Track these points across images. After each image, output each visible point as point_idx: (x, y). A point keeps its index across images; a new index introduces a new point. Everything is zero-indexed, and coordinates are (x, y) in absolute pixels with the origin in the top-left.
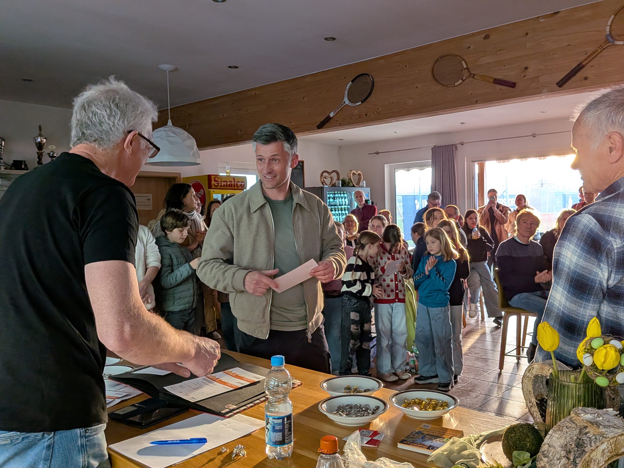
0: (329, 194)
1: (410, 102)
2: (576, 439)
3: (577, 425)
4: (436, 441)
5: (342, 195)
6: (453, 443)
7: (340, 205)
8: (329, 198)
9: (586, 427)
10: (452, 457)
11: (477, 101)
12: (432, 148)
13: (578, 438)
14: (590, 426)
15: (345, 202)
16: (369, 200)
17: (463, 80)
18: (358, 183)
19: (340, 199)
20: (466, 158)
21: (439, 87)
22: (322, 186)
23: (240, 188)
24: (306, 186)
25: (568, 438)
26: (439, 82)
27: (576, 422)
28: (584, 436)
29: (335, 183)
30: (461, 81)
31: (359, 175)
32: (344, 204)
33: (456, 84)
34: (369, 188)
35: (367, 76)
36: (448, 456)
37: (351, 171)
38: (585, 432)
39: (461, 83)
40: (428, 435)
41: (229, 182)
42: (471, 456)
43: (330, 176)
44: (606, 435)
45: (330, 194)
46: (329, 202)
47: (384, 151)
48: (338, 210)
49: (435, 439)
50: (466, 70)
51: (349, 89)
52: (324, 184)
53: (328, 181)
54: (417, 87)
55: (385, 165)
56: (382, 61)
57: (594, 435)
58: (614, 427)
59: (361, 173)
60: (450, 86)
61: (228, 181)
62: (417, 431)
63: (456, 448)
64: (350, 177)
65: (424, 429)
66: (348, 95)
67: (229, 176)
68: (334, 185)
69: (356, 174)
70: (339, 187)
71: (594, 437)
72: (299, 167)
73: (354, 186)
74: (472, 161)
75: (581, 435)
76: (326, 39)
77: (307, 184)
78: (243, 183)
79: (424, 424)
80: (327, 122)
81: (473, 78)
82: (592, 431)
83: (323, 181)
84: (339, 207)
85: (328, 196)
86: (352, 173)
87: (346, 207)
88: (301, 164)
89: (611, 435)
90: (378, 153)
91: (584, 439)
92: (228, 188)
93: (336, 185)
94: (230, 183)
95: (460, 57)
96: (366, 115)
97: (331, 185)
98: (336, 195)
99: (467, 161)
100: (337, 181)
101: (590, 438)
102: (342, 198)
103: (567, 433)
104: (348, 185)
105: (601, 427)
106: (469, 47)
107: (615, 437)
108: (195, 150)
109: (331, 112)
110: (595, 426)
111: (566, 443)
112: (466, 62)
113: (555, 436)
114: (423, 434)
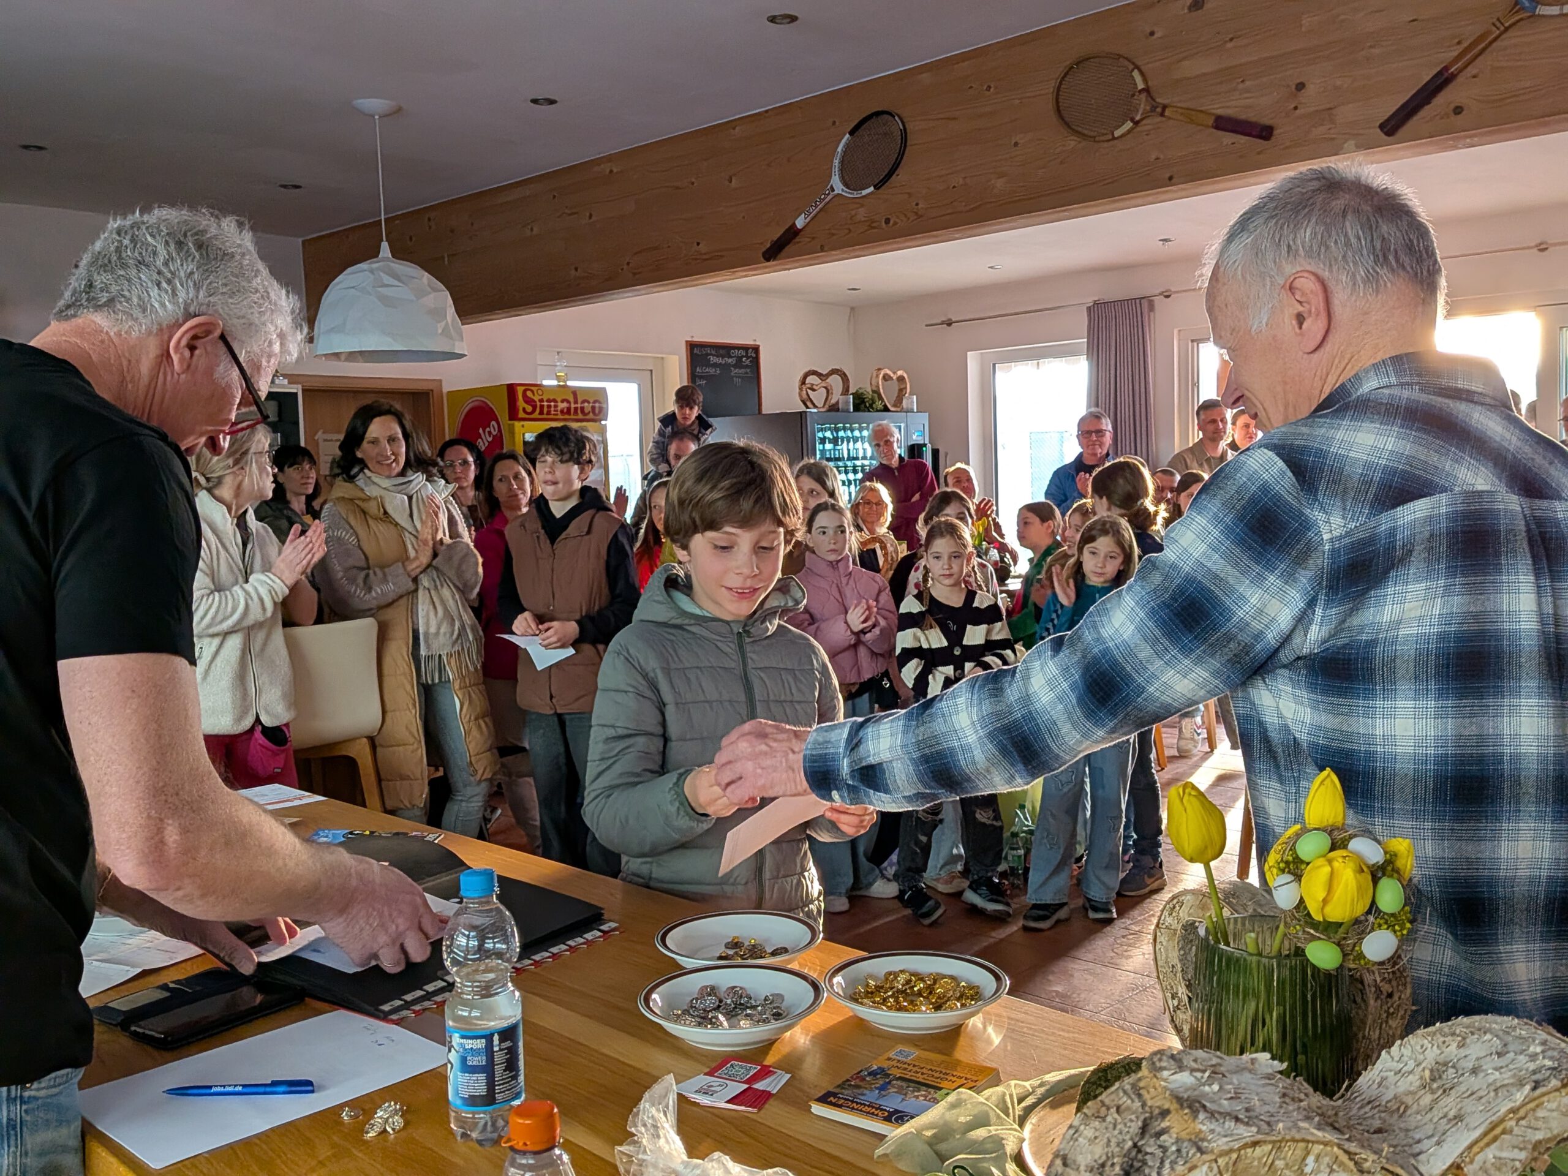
0: (821, 430)
1: (1000, 183)
2: (1129, 1150)
3: (1144, 1105)
4: (917, 1097)
5: (857, 433)
6: (953, 1106)
7: (850, 459)
8: (823, 441)
9: (1164, 1113)
10: (943, 1147)
11: (1171, 178)
12: (1089, 309)
13: (1135, 1145)
14: (1177, 1110)
15: (864, 450)
16: (925, 445)
17: (1136, 123)
18: (898, 402)
19: (851, 444)
20: (1176, 332)
21: (1072, 142)
22: (803, 409)
23: (591, 416)
24: (764, 412)
25: (1113, 1144)
26: (1073, 130)
27: (1146, 1096)
28: (1152, 1141)
29: (837, 403)
30: (1129, 125)
31: (901, 379)
32: (861, 455)
33: (1117, 133)
34: (928, 414)
35: (886, 117)
36: (932, 1143)
37: (879, 369)
38: (1158, 1129)
39: (1129, 131)
40: (901, 1079)
41: (563, 401)
42: (988, 1146)
43: (824, 384)
44: (1209, 1142)
45: (825, 430)
46: (823, 451)
47: (967, 318)
48: (846, 472)
49: (913, 1091)
50: (1143, 96)
51: (845, 152)
52: (809, 404)
53: (818, 397)
54: (1016, 144)
55: (970, 354)
56: (926, 77)
57: (1178, 1141)
58: (1237, 1119)
59: (905, 376)
60: (1102, 138)
61: (559, 400)
62: (875, 1067)
63: (962, 1119)
64: (878, 387)
65: (894, 1063)
66: (841, 170)
67: (565, 386)
68: (834, 408)
69: (891, 378)
70: (848, 411)
71: (1174, 1148)
72: (748, 362)
73: (886, 409)
74: (1192, 341)
75: (1147, 1136)
76: (773, 19)
77: (770, 406)
78: (597, 405)
79: (900, 1048)
80: (788, 243)
81: (1162, 114)
82: (1177, 1125)
83: (805, 396)
84: (849, 463)
85: (820, 435)
86: (881, 376)
87: (866, 462)
88: (751, 353)
89: (1220, 1144)
90: (949, 324)
91: (1149, 1150)
92: (560, 416)
93: (840, 406)
94: (565, 405)
95: (1127, 59)
96: (887, 221)
97: (827, 407)
98: (841, 434)
99: (1179, 340)
100: (842, 398)
101: (1164, 1149)
102: (856, 440)
103: (1114, 1128)
104: (871, 406)
105: (1202, 1116)
106: (1152, 34)
107: (1231, 1151)
108: (449, 319)
109: (800, 215)
110: (1186, 1111)
111: (1104, 1158)
112: (1142, 74)
113: (1085, 1132)
114: (888, 1075)
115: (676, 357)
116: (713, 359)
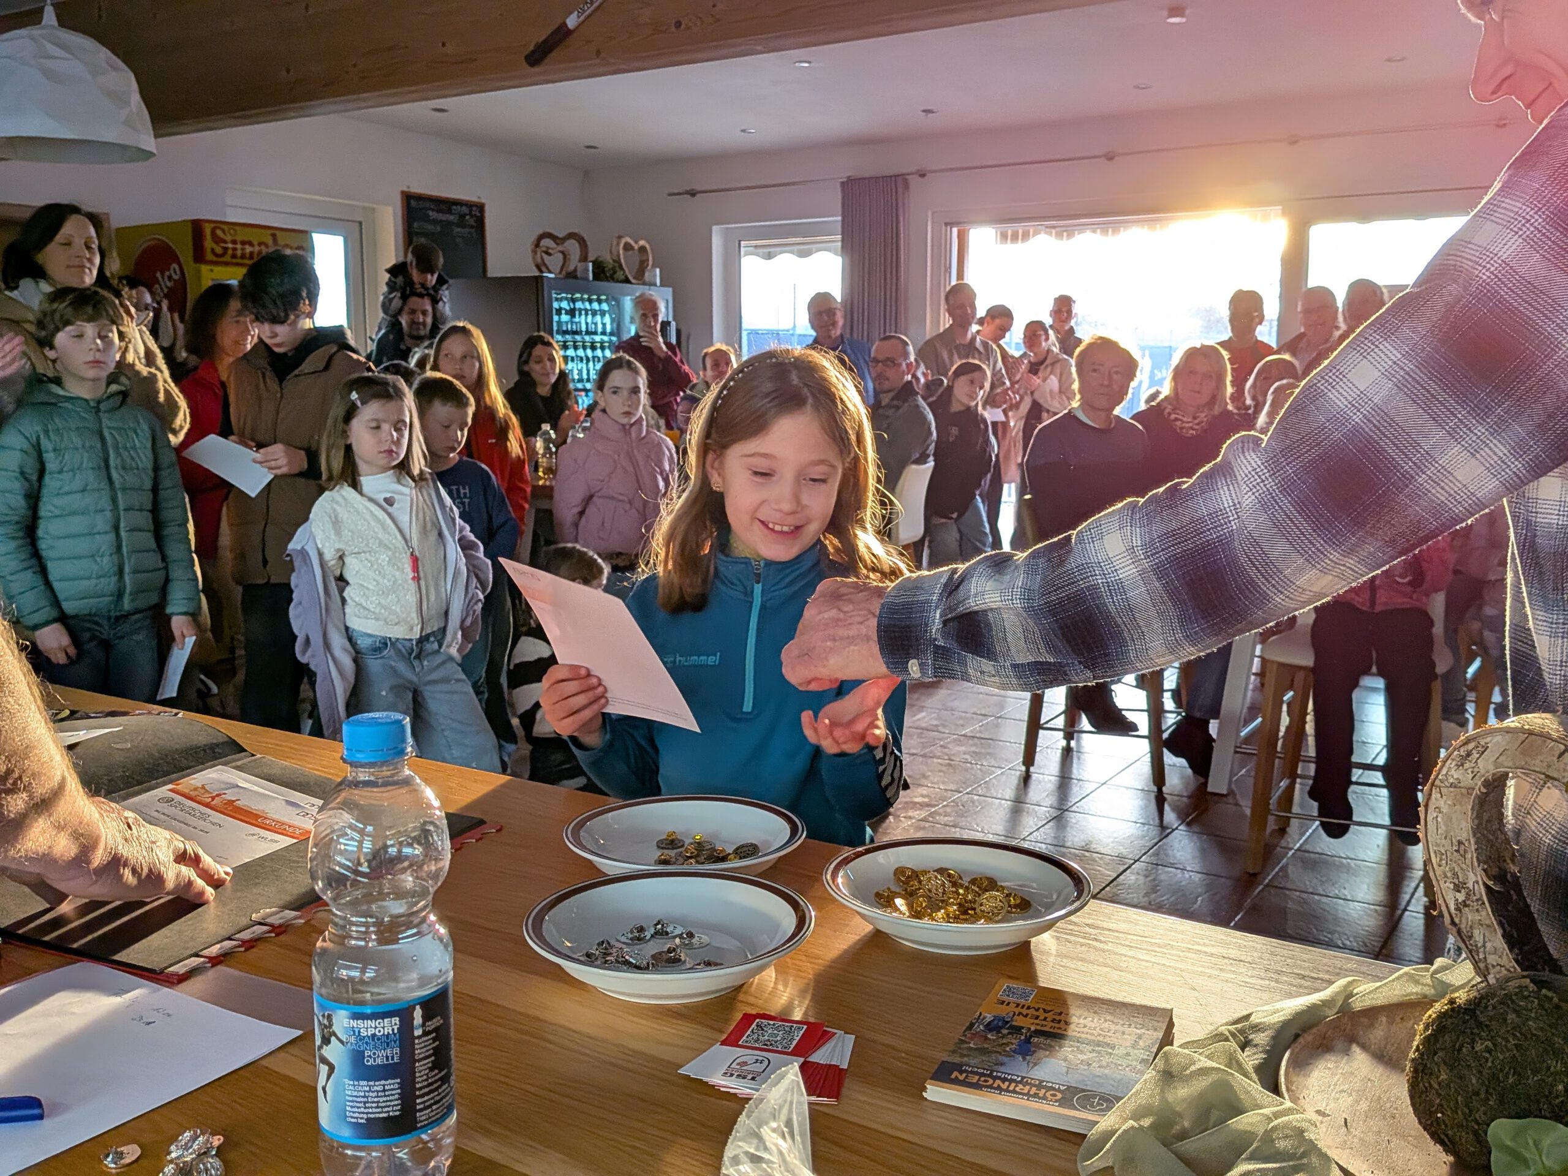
0: (557, 299)
5: (595, 305)
7: (588, 333)
8: (559, 312)
12: (843, 184)
15: (604, 325)
18: (640, 275)
19: (590, 317)
20: (930, 213)
22: (537, 274)
24: (490, 275)
29: (575, 270)
31: (642, 249)
32: (600, 330)
34: (670, 289)
36: (1165, 1141)
37: (620, 237)
40: (1037, 1032)
43: (560, 248)
45: (561, 300)
47: (710, 188)
52: (544, 269)
53: (555, 261)
55: (715, 228)
59: (648, 246)
64: (618, 255)
65: (1013, 1007)
68: (572, 275)
69: (632, 248)
70: (587, 279)
72: (471, 221)
73: (627, 281)
74: (946, 222)
77: (497, 269)
80: (557, 45)
83: (539, 260)
84: (587, 338)
85: (556, 305)
86: (622, 245)
87: (606, 338)
88: (475, 211)
90: (693, 194)
93: (579, 274)
96: (678, 24)
97: (564, 272)
98: (579, 305)
99: (933, 223)
100: (580, 266)
102: (594, 313)
104: (612, 276)
108: (133, 106)
109: (571, 13)
114: (1017, 1030)
115: (389, 210)
116: (433, 215)
